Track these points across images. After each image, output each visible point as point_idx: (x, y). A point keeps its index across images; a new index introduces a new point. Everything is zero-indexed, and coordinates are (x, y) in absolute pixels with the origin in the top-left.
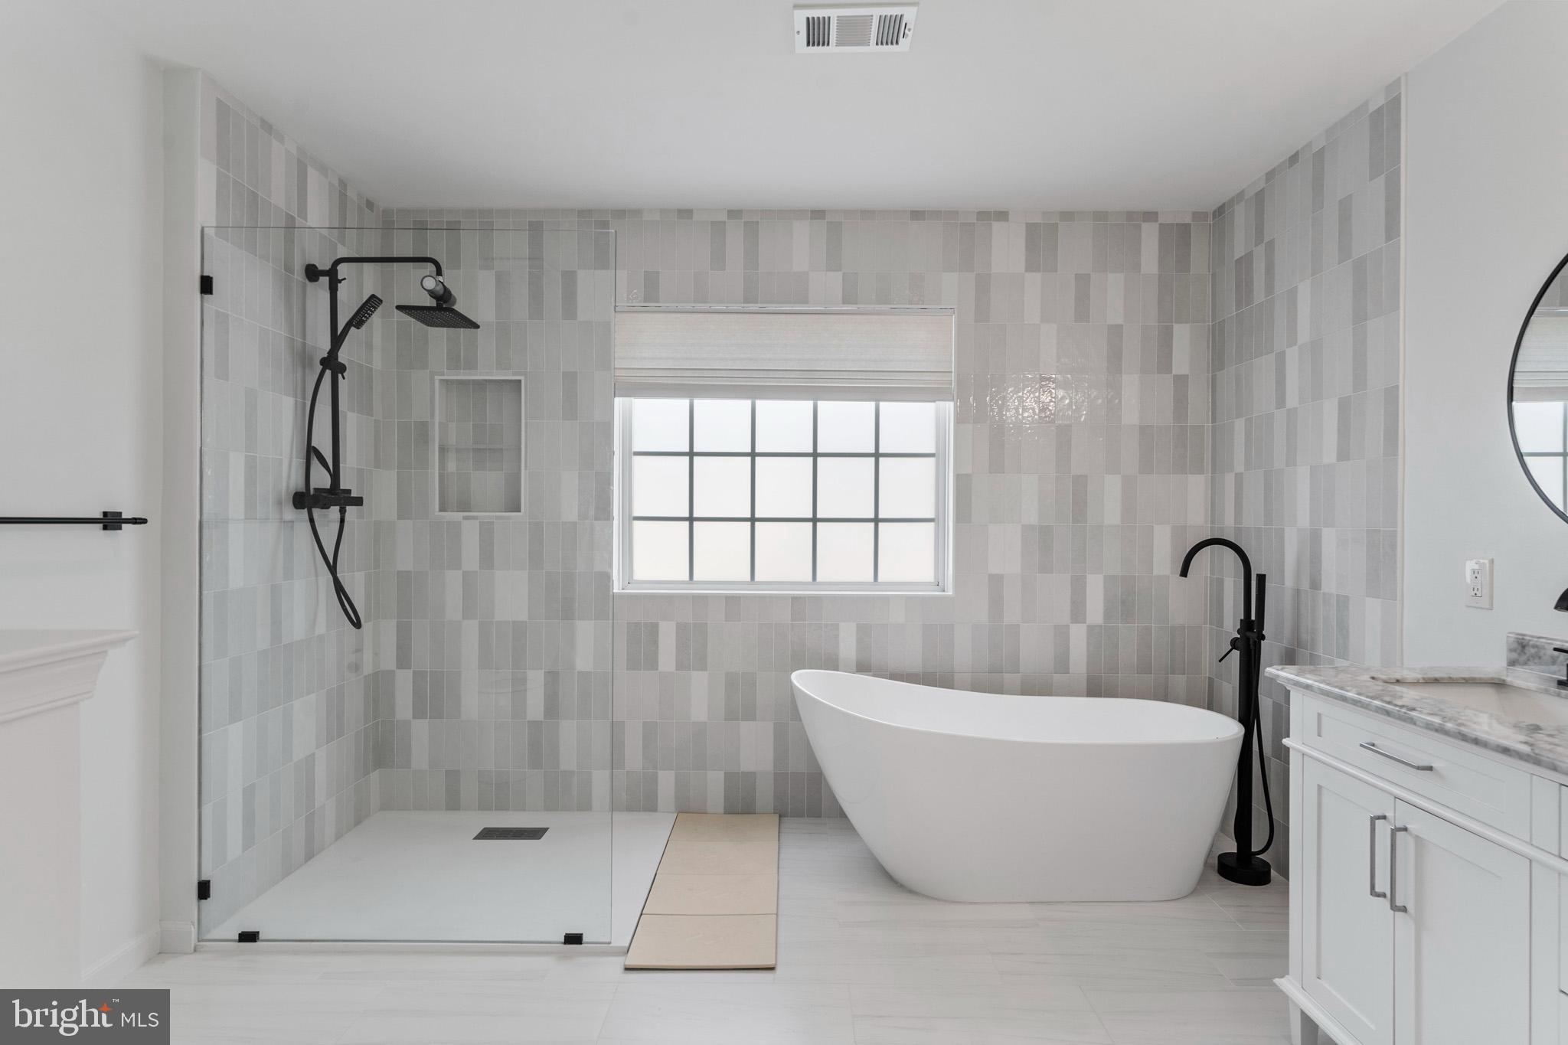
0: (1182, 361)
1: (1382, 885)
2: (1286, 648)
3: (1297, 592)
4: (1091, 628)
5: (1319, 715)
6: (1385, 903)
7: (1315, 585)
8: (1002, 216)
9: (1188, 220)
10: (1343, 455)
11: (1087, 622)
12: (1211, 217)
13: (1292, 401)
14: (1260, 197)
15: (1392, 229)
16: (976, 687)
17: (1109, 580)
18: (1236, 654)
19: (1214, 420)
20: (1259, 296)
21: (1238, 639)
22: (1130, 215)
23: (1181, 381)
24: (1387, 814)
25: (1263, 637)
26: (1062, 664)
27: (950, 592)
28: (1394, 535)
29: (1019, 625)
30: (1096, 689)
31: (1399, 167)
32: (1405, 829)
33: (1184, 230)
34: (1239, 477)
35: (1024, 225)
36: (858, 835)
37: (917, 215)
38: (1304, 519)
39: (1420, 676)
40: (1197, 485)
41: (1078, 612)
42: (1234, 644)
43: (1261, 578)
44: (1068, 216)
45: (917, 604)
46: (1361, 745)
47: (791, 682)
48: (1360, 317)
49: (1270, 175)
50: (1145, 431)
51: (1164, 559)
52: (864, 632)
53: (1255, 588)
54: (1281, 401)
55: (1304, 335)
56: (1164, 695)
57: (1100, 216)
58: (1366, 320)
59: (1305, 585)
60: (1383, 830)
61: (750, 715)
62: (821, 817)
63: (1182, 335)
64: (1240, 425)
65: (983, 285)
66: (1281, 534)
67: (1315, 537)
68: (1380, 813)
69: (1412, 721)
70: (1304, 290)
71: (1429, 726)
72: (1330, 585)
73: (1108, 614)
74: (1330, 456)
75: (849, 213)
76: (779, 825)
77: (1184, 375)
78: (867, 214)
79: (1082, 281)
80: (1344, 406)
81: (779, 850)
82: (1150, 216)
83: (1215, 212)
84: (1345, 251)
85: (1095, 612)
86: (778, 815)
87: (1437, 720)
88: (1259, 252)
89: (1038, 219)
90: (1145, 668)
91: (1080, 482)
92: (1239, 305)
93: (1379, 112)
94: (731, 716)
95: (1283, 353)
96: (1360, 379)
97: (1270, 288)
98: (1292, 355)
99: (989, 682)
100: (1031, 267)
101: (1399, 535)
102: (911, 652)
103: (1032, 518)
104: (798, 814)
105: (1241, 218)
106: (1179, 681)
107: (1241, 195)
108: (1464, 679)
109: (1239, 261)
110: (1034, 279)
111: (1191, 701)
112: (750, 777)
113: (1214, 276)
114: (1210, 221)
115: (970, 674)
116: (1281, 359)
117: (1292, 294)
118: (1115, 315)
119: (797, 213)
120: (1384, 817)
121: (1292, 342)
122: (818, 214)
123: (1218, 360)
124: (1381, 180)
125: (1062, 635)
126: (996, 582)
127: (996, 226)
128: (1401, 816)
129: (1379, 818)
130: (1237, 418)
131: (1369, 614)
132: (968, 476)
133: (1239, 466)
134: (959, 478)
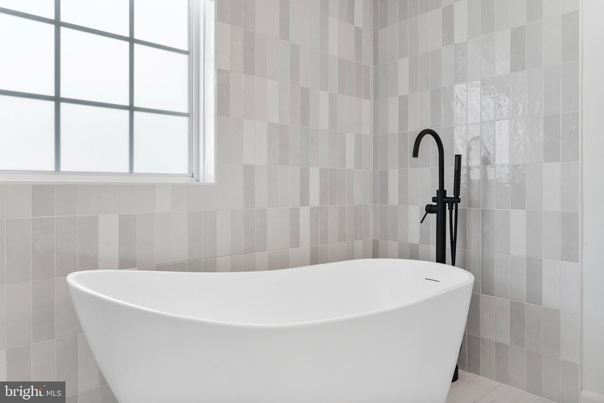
0: (359, 20)
4: (312, 209)
13: (461, 37)
17: (323, 172)
19: (376, 62)
21: (432, 205)
23: (358, 32)
27: (209, 180)
29: (266, 210)
34: (404, 99)
40: (367, 106)
41: (304, 200)
42: (429, 209)
51: (352, 156)
52: (126, 223)
56: (350, 256)
73: (322, 199)
74: (502, 69)
77: (360, 28)
80: (518, 33)
85: (314, 199)
90: (342, 238)
99: (245, 262)
101: (580, 115)
106: (359, 244)
115: (229, 256)
116: (448, 9)
125: (295, 213)
126: (249, 170)
130: (400, 58)
133: (403, 89)
134: (220, 72)
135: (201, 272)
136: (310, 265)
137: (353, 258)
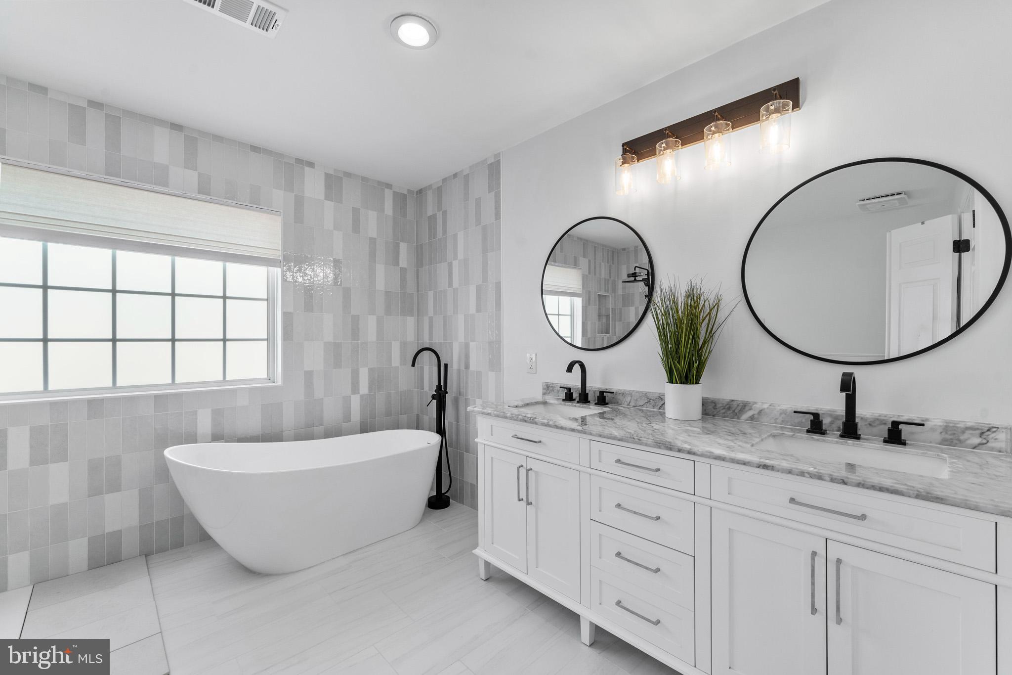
0: (403, 262)
1: (523, 495)
2: (454, 397)
3: (459, 371)
4: (362, 396)
5: (492, 426)
6: (524, 503)
7: (467, 367)
8: (311, 165)
9: (405, 192)
10: (478, 310)
11: (360, 392)
12: (415, 193)
13: (456, 284)
14: (439, 189)
15: (497, 216)
16: (298, 437)
17: (371, 371)
18: (435, 402)
19: (418, 291)
20: (440, 234)
21: (435, 394)
22: (380, 183)
23: (403, 270)
24: (523, 464)
25: (447, 393)
26: (347, 418)
27: (279, 382)
28: (500, 344)
29: (323, 399)
30: (365, 428)
31: (500, 190)
32: (531, 469)
33: (403, 198)
34: (431, 319)
35: (324, 174)
36: (222, 548)
37: (255, 149)
38: (461, 338)
39: (523, 403)
40: (411, 321)
41: (355, 389)
42: (433, 397)
43: (446, 366)
44: (348, 175)
45: (256, 392)
46: (512, 437)
47: (164, 456)
48: (485, 251)
49: (444, 180)
50: (387, 293)
51: (397, 358)
52: (217, 414)
53: (443, 370)
54: (450, 284)
55: (461, 256)
56: (397, 426)
57: (364, 179)
58: (487, 252)
59: (462, 368)
60: (523, 472)
61: (115, 486)
62: (183, 546)
63: (403, 247)
64: (431, 294)
65: (299, 202)
66: (451, 344)
67: (467, 346)
68: (519, 465)
69: (536, 423)
70: (461, 236)
71: (543, 424)
72: (473, 367)
73: (370, 388)
74: (472, 310)
75: (204, 134)
76: (147, 563)
77: (404, 268)
78: (218, 138)
79: (356, 211)
80: (479, 289)
81: (151, 582)
82: (389, 186)
83: (417, 192)
84: (478, 222)
85: (364, 389)
86: (144, 556)
87: (546, 421)
88: (439, 215)
89: (332, 172)
90: (388, 413)
91: (356, 319)
92: (429, 239)
93: (492, 164)
94: (95, 491)
95: (451, 263)
96: (485, 279)
97: (445, 232)
98: (455, 264)
99: (305, 434)
100: (328, 197)
101: (502, 344)
102: (254, 423)
103: (329, 337)
104: (162, 550)
105: (430, 198)
106: (404, 418)
107: (430, 187)
108: (535, 402)
109: (430, 217)
110: (329, 205)
111: (409, 428)
112: (117, 535)
113: (417, 222)
114: (415, 195)
115: (293, 431)
116: (450, 265)
117: (455, 236)
118: (373, 232)
119: (161, 122)
120: (522, 466)
121: (455, 258)
122: (176, 127)
123: (419, 263)
124: (493, 193)
125: (347, 401)
126: (309, 375)
127: (307, 169)
128: (531, 464)
129: (520, 467)
130: (430, 290)
131: (491, 378)
132: (290, 313)
133: (431, 313)
134: (285, 315)
135: (271, 442)
136: (361, 433)
137: (398, 428)
